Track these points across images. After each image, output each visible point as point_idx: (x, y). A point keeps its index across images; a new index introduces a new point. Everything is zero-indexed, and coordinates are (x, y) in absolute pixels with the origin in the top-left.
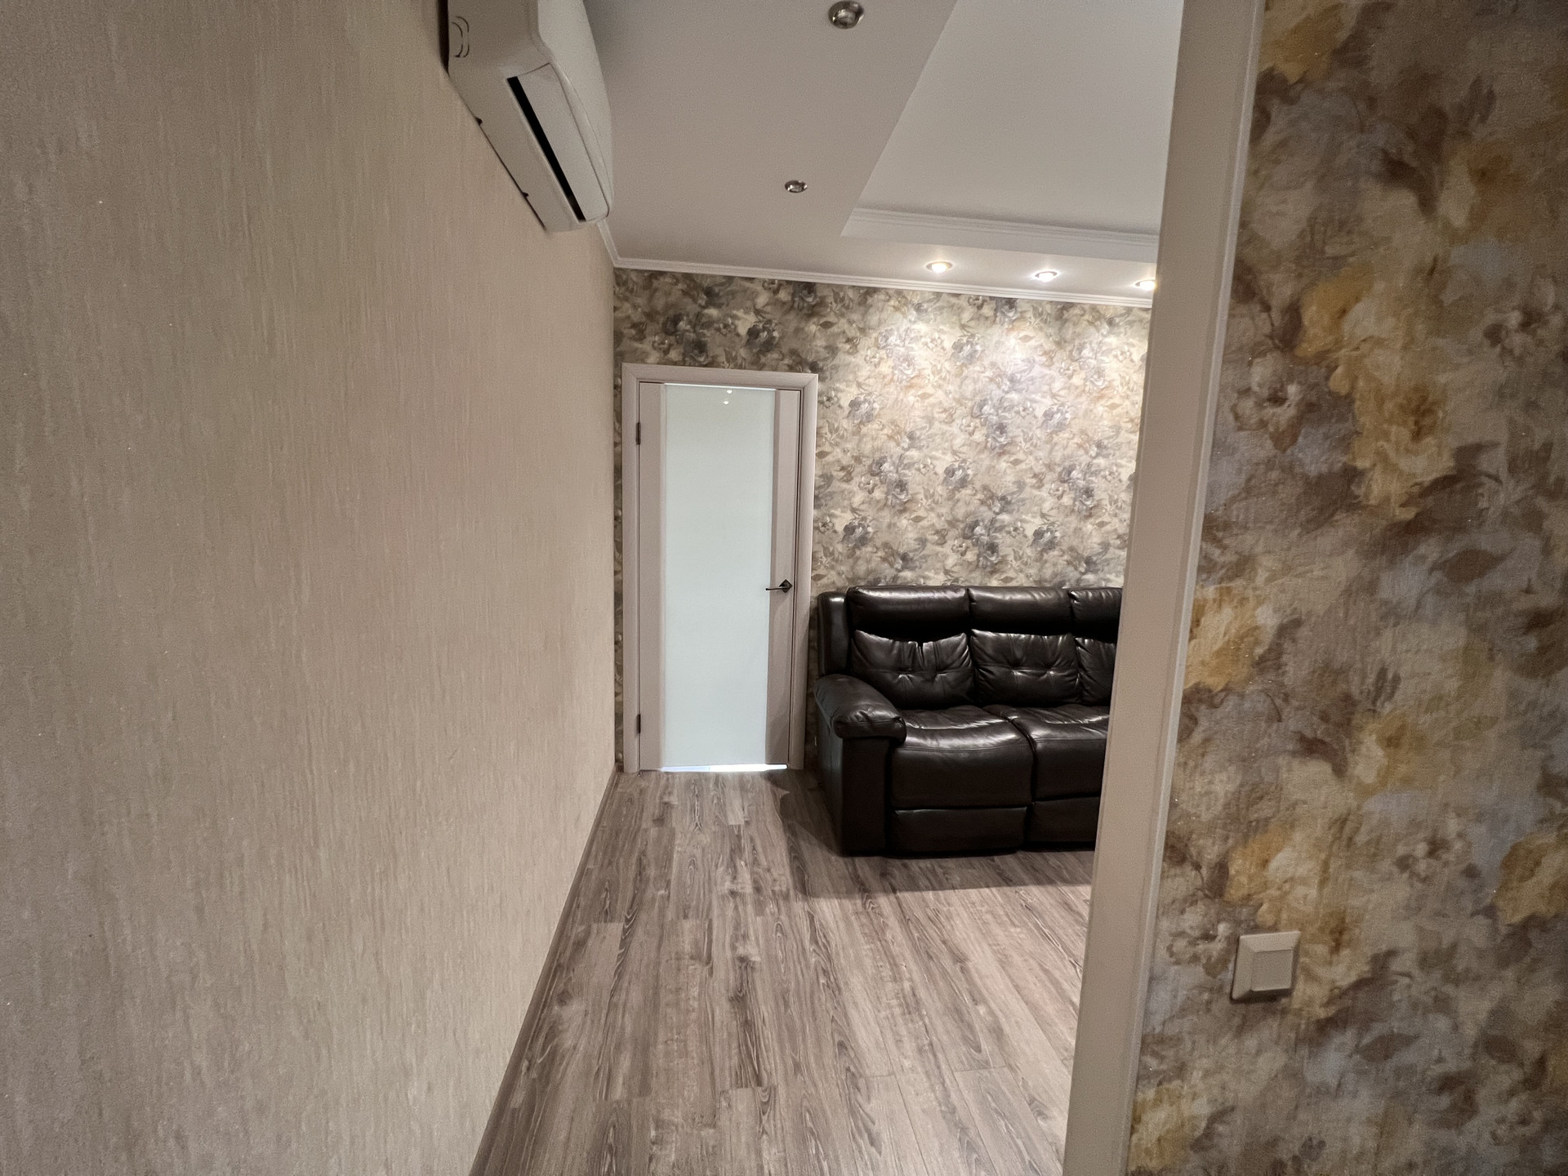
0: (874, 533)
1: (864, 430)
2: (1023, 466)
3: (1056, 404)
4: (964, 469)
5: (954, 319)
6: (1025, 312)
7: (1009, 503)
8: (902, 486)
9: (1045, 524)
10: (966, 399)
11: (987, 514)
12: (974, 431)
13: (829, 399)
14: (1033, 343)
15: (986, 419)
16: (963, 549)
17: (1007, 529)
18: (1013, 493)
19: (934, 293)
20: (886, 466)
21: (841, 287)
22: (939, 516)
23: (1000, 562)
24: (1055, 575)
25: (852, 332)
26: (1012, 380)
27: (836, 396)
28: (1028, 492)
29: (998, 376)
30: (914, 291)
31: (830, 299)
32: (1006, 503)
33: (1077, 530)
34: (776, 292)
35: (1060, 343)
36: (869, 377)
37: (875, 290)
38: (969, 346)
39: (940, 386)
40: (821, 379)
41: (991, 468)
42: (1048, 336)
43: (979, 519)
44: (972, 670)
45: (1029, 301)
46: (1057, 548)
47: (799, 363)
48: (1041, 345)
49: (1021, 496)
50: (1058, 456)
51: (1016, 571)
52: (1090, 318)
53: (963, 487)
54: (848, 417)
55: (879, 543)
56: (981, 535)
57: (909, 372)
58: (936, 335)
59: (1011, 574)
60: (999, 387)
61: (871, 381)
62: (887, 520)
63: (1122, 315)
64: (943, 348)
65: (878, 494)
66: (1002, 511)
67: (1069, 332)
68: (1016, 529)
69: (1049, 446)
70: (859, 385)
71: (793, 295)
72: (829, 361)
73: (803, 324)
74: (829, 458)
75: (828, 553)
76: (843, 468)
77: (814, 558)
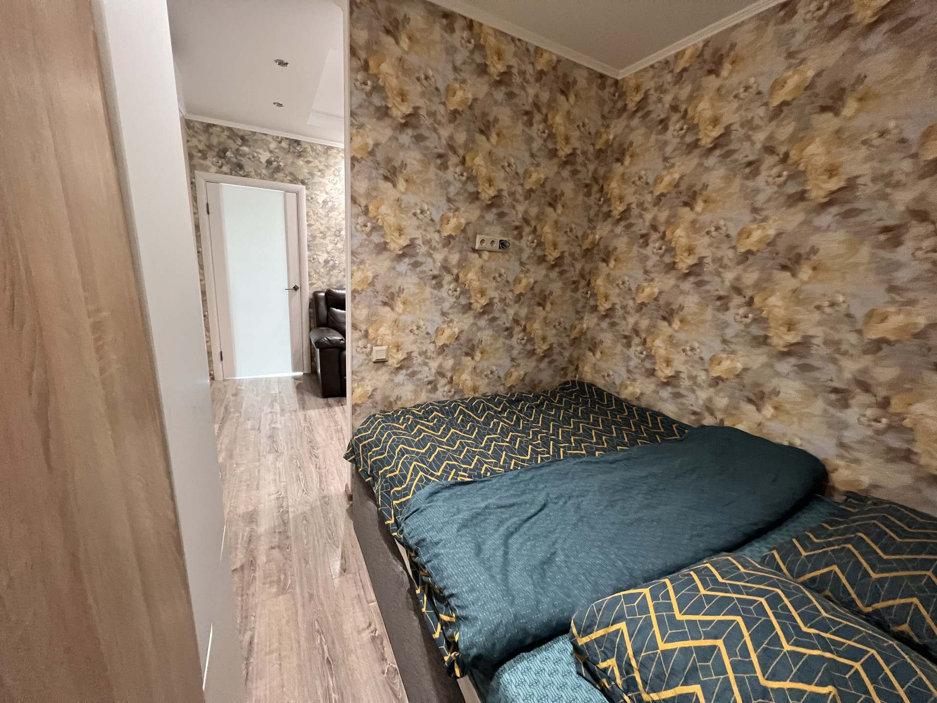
0: (339, 264)
1: (330, 215)
13: (312, 199)
20: (343, 233)
21: (315, 144)
25: (321, 167)
27: (315, 197)
31: (309, 149)
34: (280, 142)
36: (331, 190)
37: (332, 148)
40: (307, 189)
47: (295, 180)
54: (322, 208)
55: (342, 269)
61: (332, 192)
65: (339, 246)
70: (327, 193)
71: (289, 145)
72: (310, 180)
73: (296, 160)
74: (314, 227)
75: (316, 273)
76: (321, 233)
77: (310, 276)
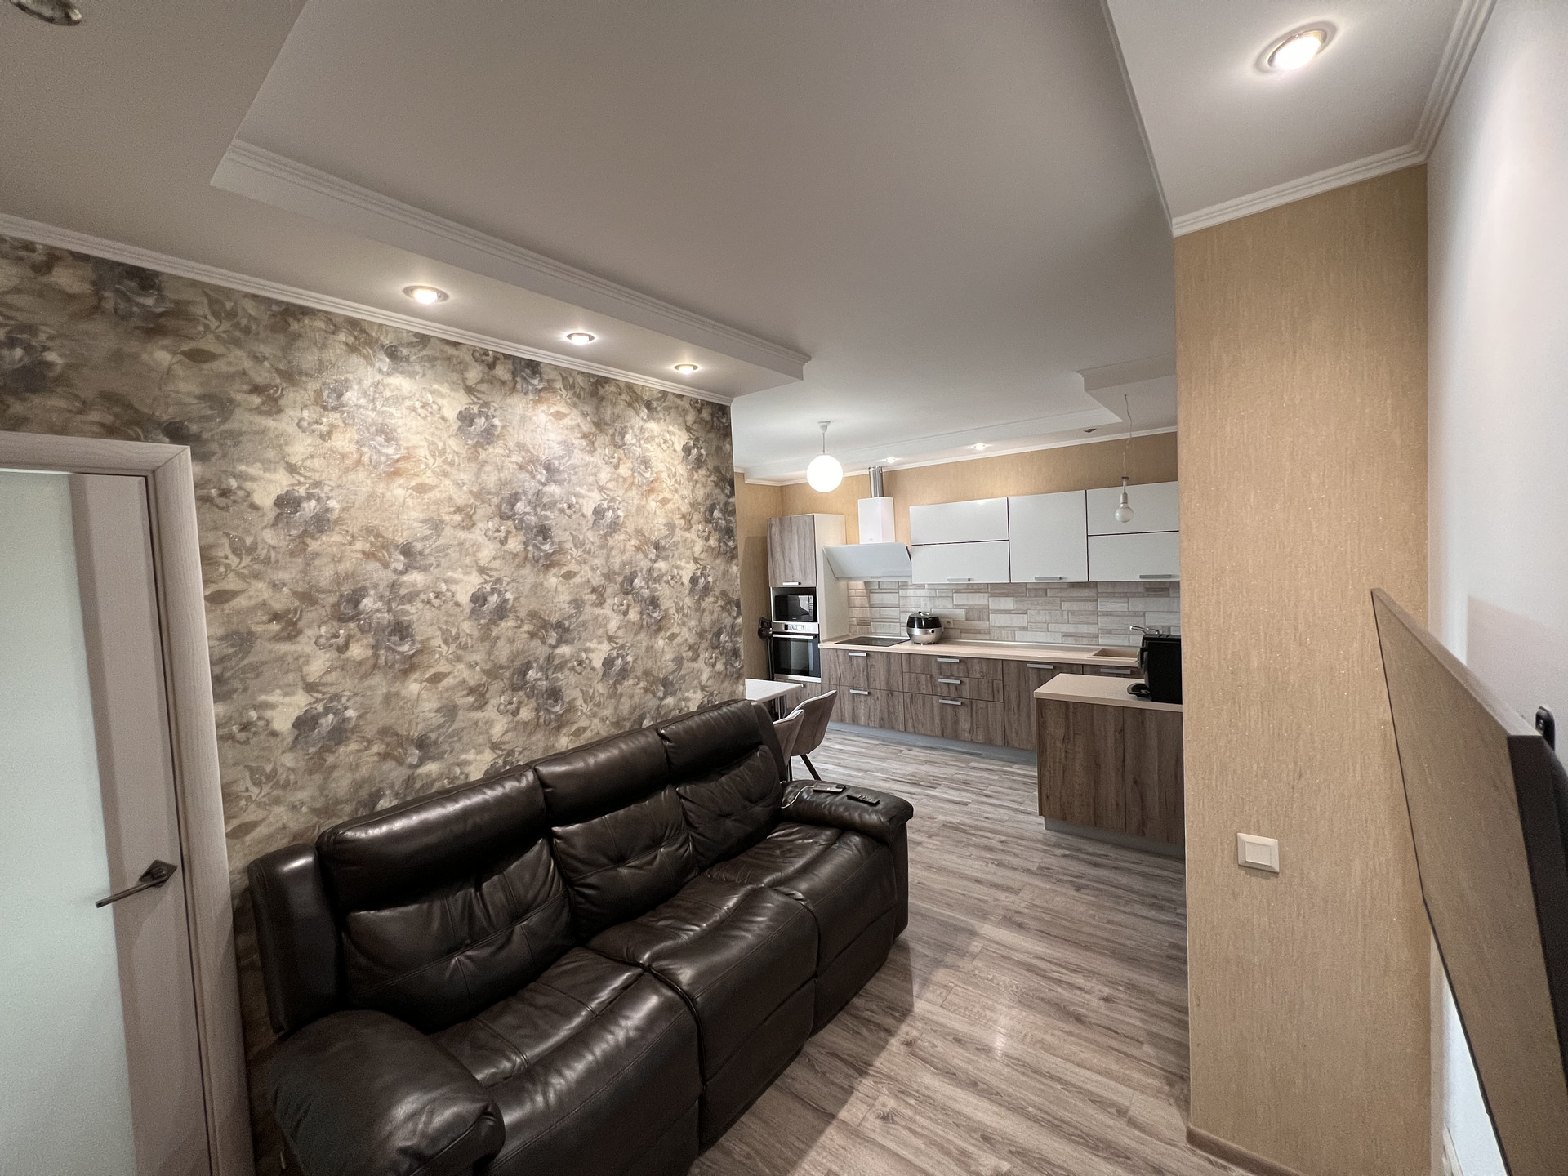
0: (360, 717)
1: (313, 546)
2: (578, 580)
3: (605, 499)
4: (500, 593)
5: (455, 376)
6: (553, 381)
7: (567, 630)
8: (401, 630)
9: (614, 648)
10: (489, 493)
11: (541, 651)
12: (506, 538)
13: (225, 493)
14: (567, 421)
15: (521, 521)
16: (514, 706)
17: (569, 665)
18: (570, 617)
19: (416, 335)
20: (368, 603)
21: (228, 293)
22: (471, 666)
23: (568, 711)
24: (634, 708)
25: (262, 375)
26: (548, 468)
27: (240, 488)
28: (589, 612)
29: (529, 464)
30: (381, 325)
31: (201, 309)
32: (564, 632)
33: (649, 648)
34: (41, 269)
35: (600, 425)
36: (312, 456)
37: (305, 311)
38: (483, 419)
39: (446, 474)
40: (198, 457)
41: (537, 587)
42: (584, 415)
43: (531, 658)
44: (567, 895)
45: (556, 368)
46: (631, 676)
47: (130, 423)
48: (578, 426)
49: (580, 619)
50: (616, 562)
51: (588, 717)
52: (628, 399)
53: (501, 619)
54: (273, 525)
55: (370, 731)
56: (537, 680)
57: (390, 451)
58: (430, 398)
59: (583, 723)
60: (533, 477)
61: (317, 463)
62: (382, 690)
63: (658, 399)
64: (444, 419)
65: (357, 651)
66: (560, 641)
67: (608, 413)
68: (580, 663)
69: (605, 552)
70: (292, 469)
71: (97, 284)
72: (212, 425)
73: (133, 346)
74: (241, 602)
75: (259, 777)
76: (276, 617)
77: (229, 797)
